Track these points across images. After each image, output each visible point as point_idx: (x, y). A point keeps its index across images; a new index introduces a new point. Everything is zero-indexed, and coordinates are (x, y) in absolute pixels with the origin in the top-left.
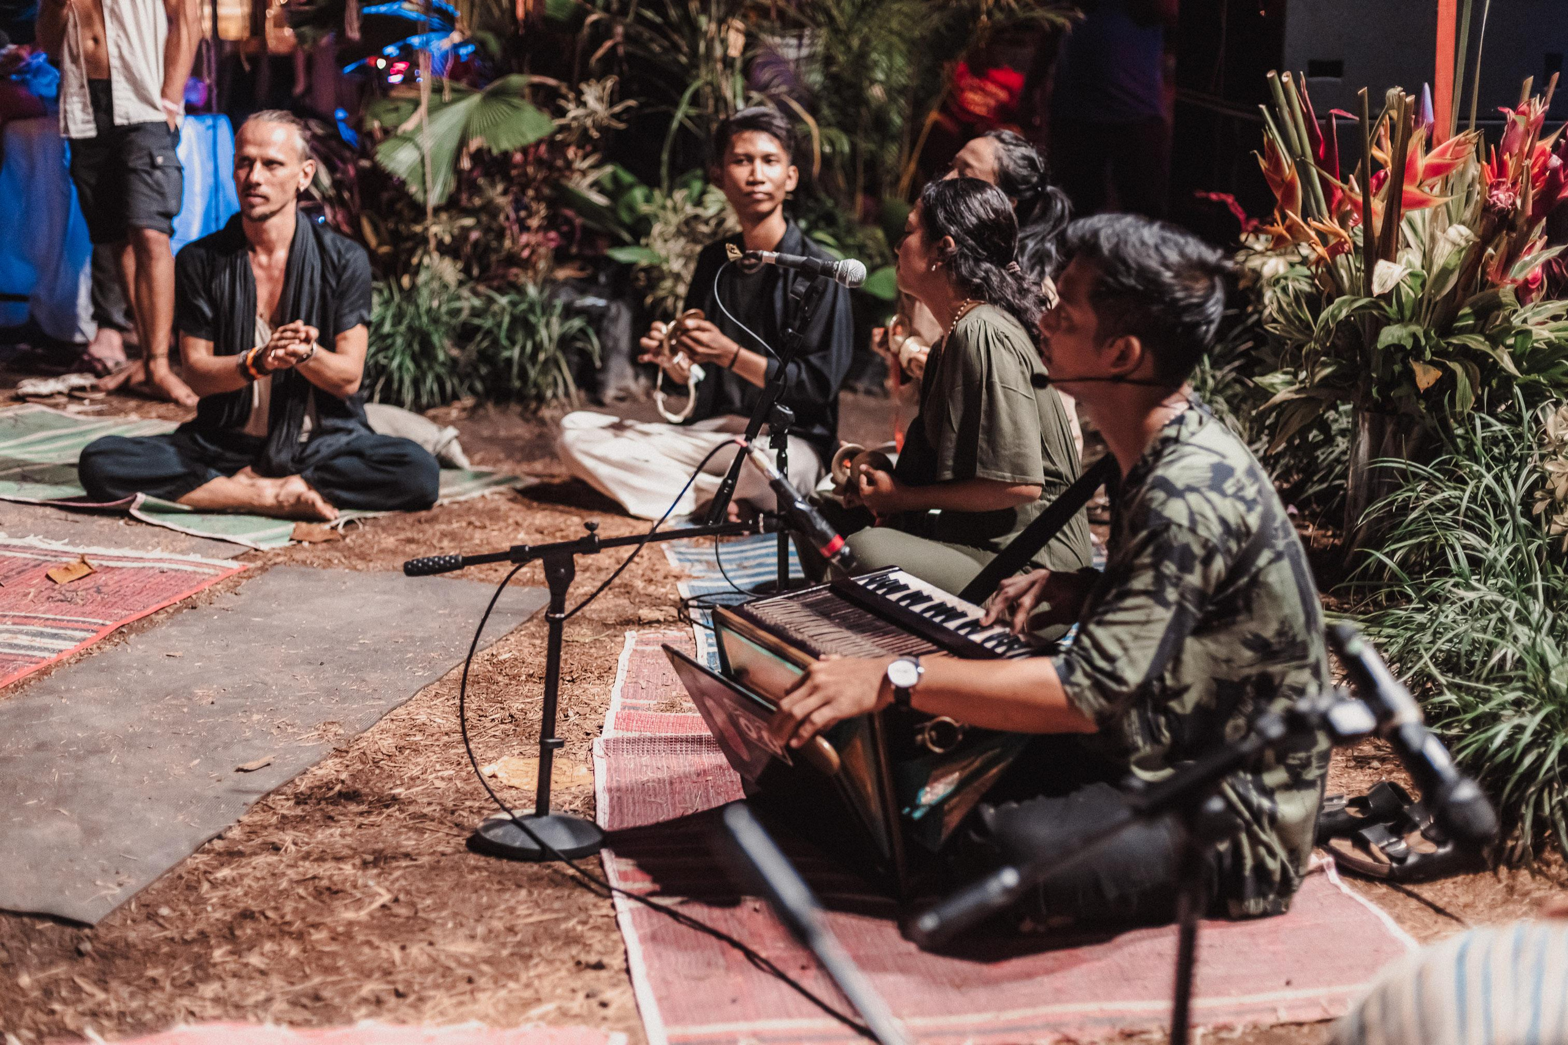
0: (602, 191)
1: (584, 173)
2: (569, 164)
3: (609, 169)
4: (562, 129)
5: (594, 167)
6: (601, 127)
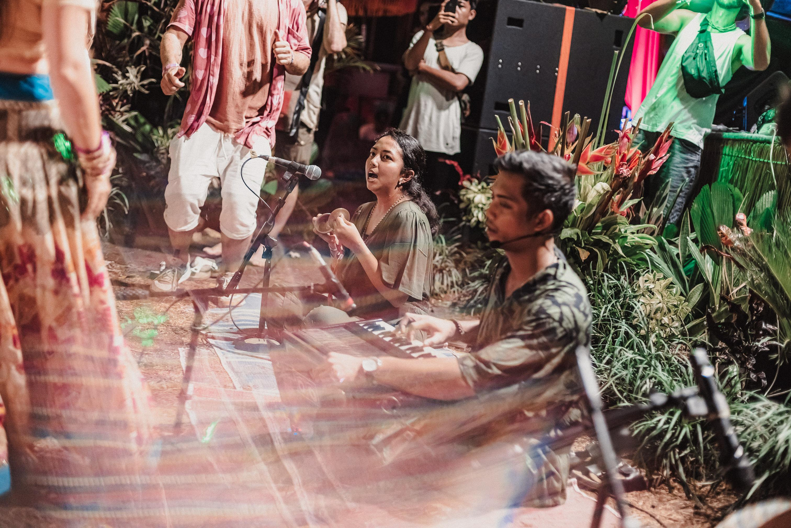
0: (129, 124)
1: (122, 114)
2: (114, 109)
3: (134, 113)
4: (114, 89)
5: (126, 111)
6: (135, 91)
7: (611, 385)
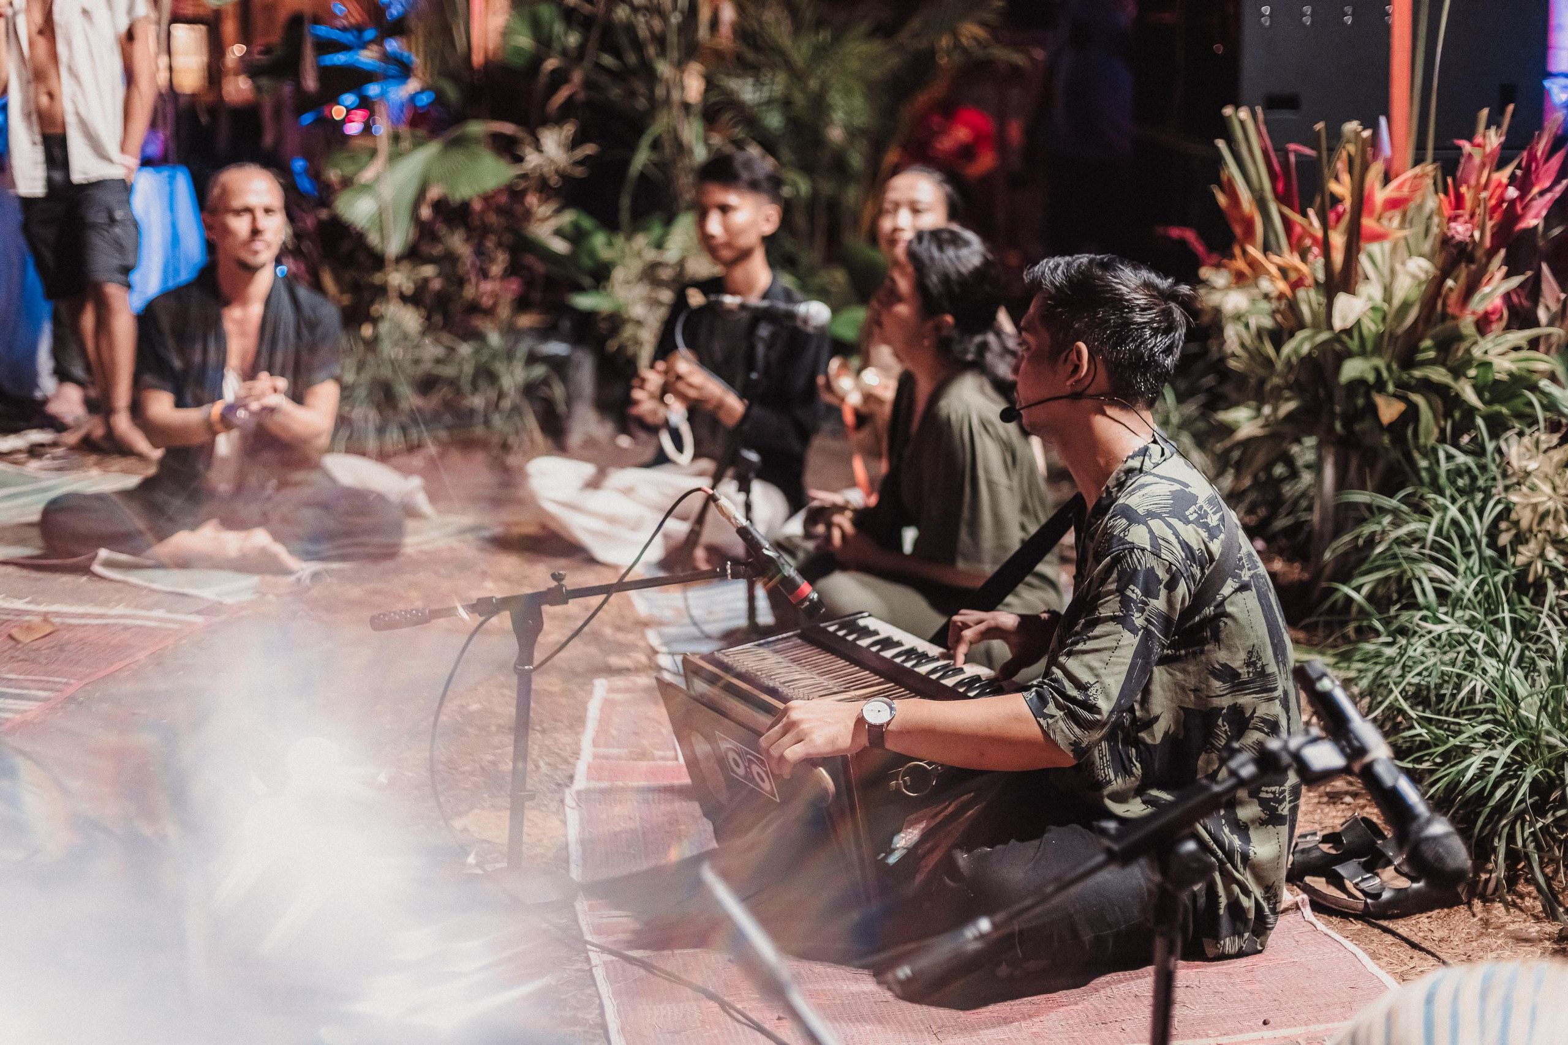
0: (563, 238)
1: (545, 220)
2: (528, 210)
3: (569, 215)
4: (521, 177)
5: (554, 214)
6: (563, 175)
7: (1396, 700)
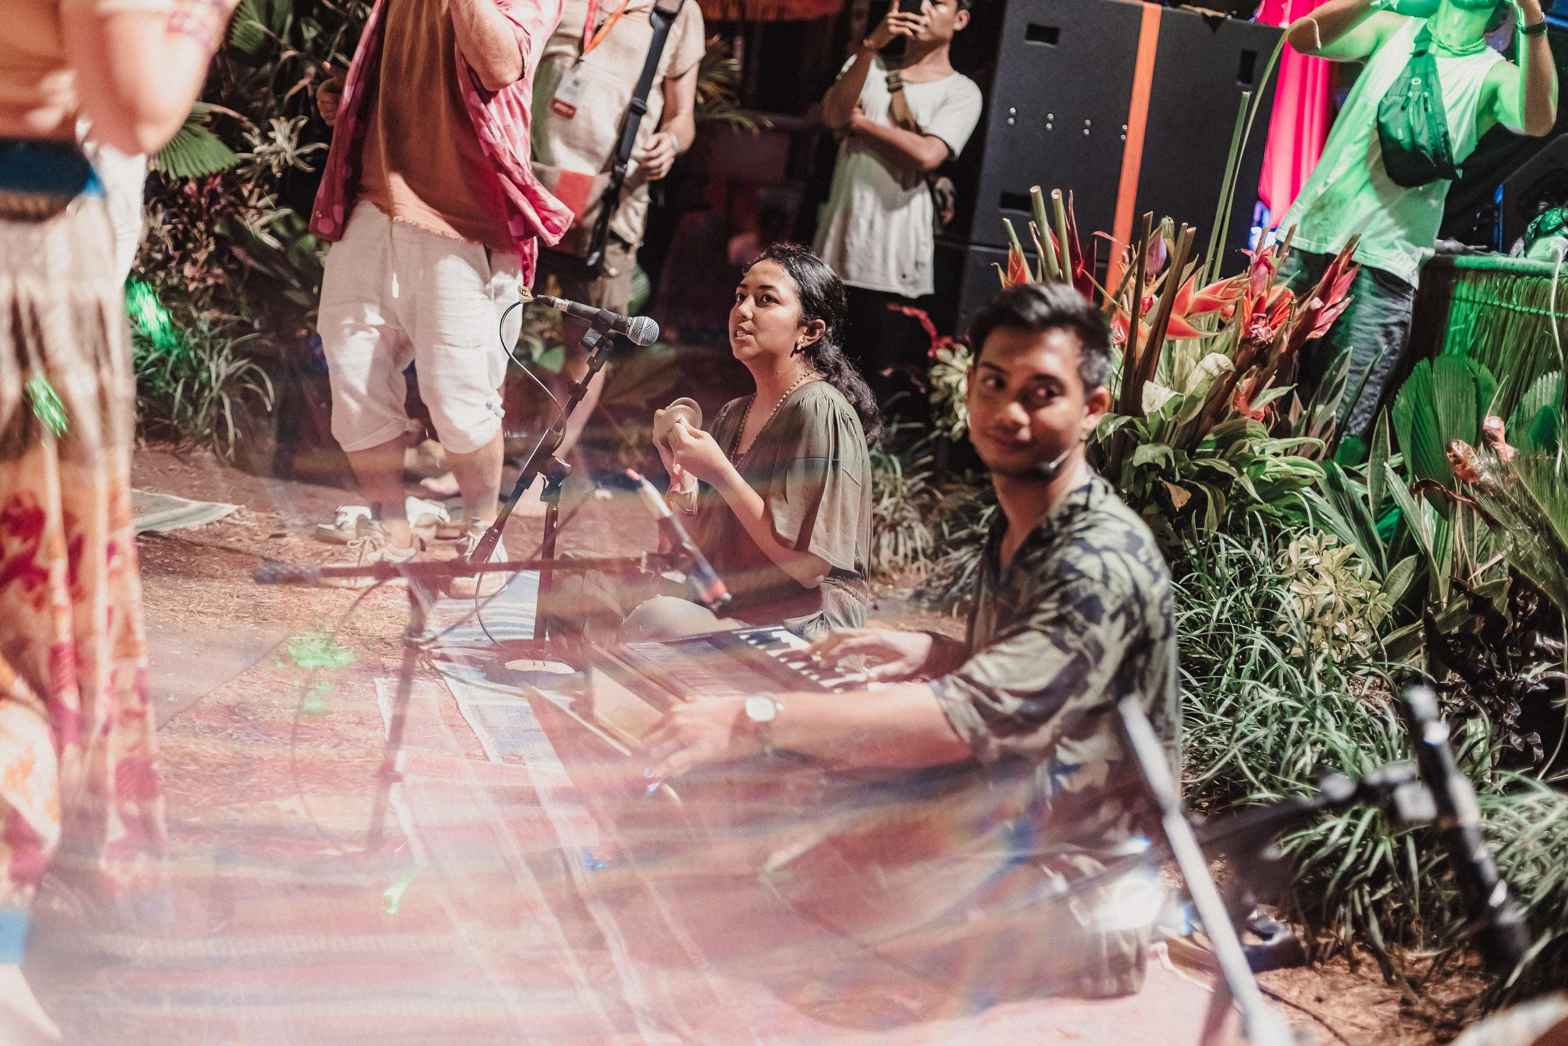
1: (260, 212)
2: (244, 202)
3: (285, 211)
4: (246, 163)
5: (269, 208)
6: (285, 168)
7: (1235, 757)
